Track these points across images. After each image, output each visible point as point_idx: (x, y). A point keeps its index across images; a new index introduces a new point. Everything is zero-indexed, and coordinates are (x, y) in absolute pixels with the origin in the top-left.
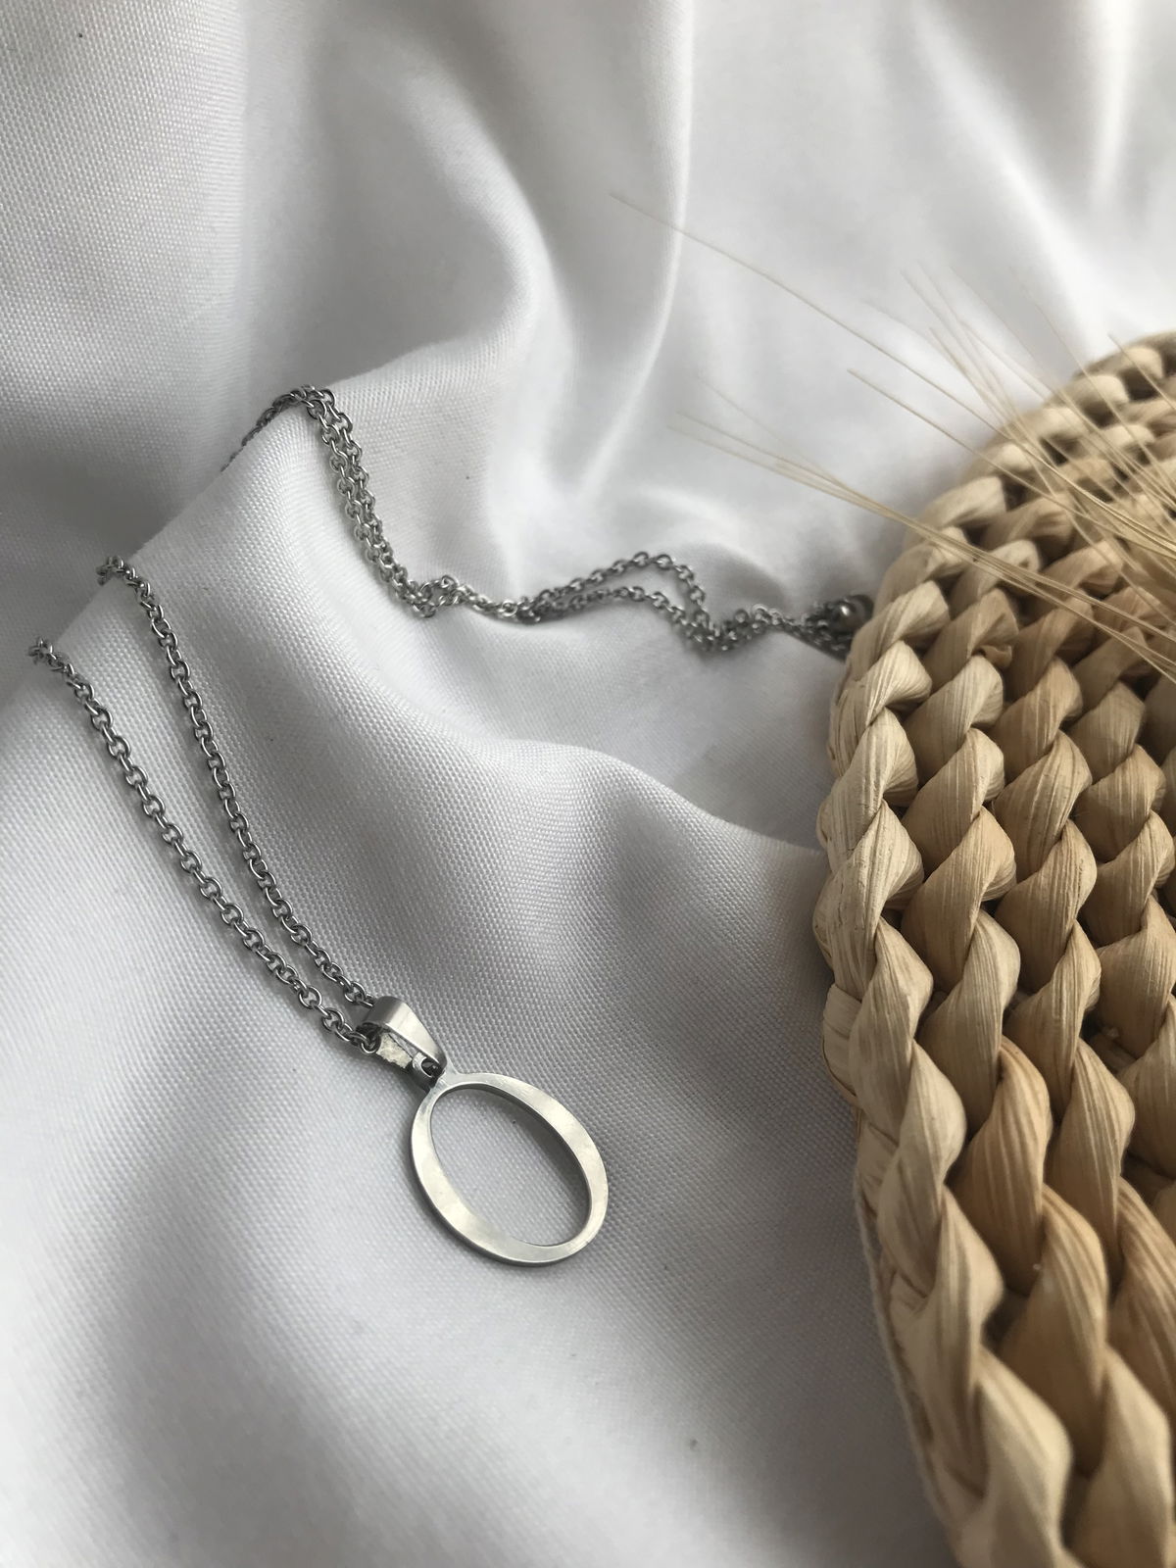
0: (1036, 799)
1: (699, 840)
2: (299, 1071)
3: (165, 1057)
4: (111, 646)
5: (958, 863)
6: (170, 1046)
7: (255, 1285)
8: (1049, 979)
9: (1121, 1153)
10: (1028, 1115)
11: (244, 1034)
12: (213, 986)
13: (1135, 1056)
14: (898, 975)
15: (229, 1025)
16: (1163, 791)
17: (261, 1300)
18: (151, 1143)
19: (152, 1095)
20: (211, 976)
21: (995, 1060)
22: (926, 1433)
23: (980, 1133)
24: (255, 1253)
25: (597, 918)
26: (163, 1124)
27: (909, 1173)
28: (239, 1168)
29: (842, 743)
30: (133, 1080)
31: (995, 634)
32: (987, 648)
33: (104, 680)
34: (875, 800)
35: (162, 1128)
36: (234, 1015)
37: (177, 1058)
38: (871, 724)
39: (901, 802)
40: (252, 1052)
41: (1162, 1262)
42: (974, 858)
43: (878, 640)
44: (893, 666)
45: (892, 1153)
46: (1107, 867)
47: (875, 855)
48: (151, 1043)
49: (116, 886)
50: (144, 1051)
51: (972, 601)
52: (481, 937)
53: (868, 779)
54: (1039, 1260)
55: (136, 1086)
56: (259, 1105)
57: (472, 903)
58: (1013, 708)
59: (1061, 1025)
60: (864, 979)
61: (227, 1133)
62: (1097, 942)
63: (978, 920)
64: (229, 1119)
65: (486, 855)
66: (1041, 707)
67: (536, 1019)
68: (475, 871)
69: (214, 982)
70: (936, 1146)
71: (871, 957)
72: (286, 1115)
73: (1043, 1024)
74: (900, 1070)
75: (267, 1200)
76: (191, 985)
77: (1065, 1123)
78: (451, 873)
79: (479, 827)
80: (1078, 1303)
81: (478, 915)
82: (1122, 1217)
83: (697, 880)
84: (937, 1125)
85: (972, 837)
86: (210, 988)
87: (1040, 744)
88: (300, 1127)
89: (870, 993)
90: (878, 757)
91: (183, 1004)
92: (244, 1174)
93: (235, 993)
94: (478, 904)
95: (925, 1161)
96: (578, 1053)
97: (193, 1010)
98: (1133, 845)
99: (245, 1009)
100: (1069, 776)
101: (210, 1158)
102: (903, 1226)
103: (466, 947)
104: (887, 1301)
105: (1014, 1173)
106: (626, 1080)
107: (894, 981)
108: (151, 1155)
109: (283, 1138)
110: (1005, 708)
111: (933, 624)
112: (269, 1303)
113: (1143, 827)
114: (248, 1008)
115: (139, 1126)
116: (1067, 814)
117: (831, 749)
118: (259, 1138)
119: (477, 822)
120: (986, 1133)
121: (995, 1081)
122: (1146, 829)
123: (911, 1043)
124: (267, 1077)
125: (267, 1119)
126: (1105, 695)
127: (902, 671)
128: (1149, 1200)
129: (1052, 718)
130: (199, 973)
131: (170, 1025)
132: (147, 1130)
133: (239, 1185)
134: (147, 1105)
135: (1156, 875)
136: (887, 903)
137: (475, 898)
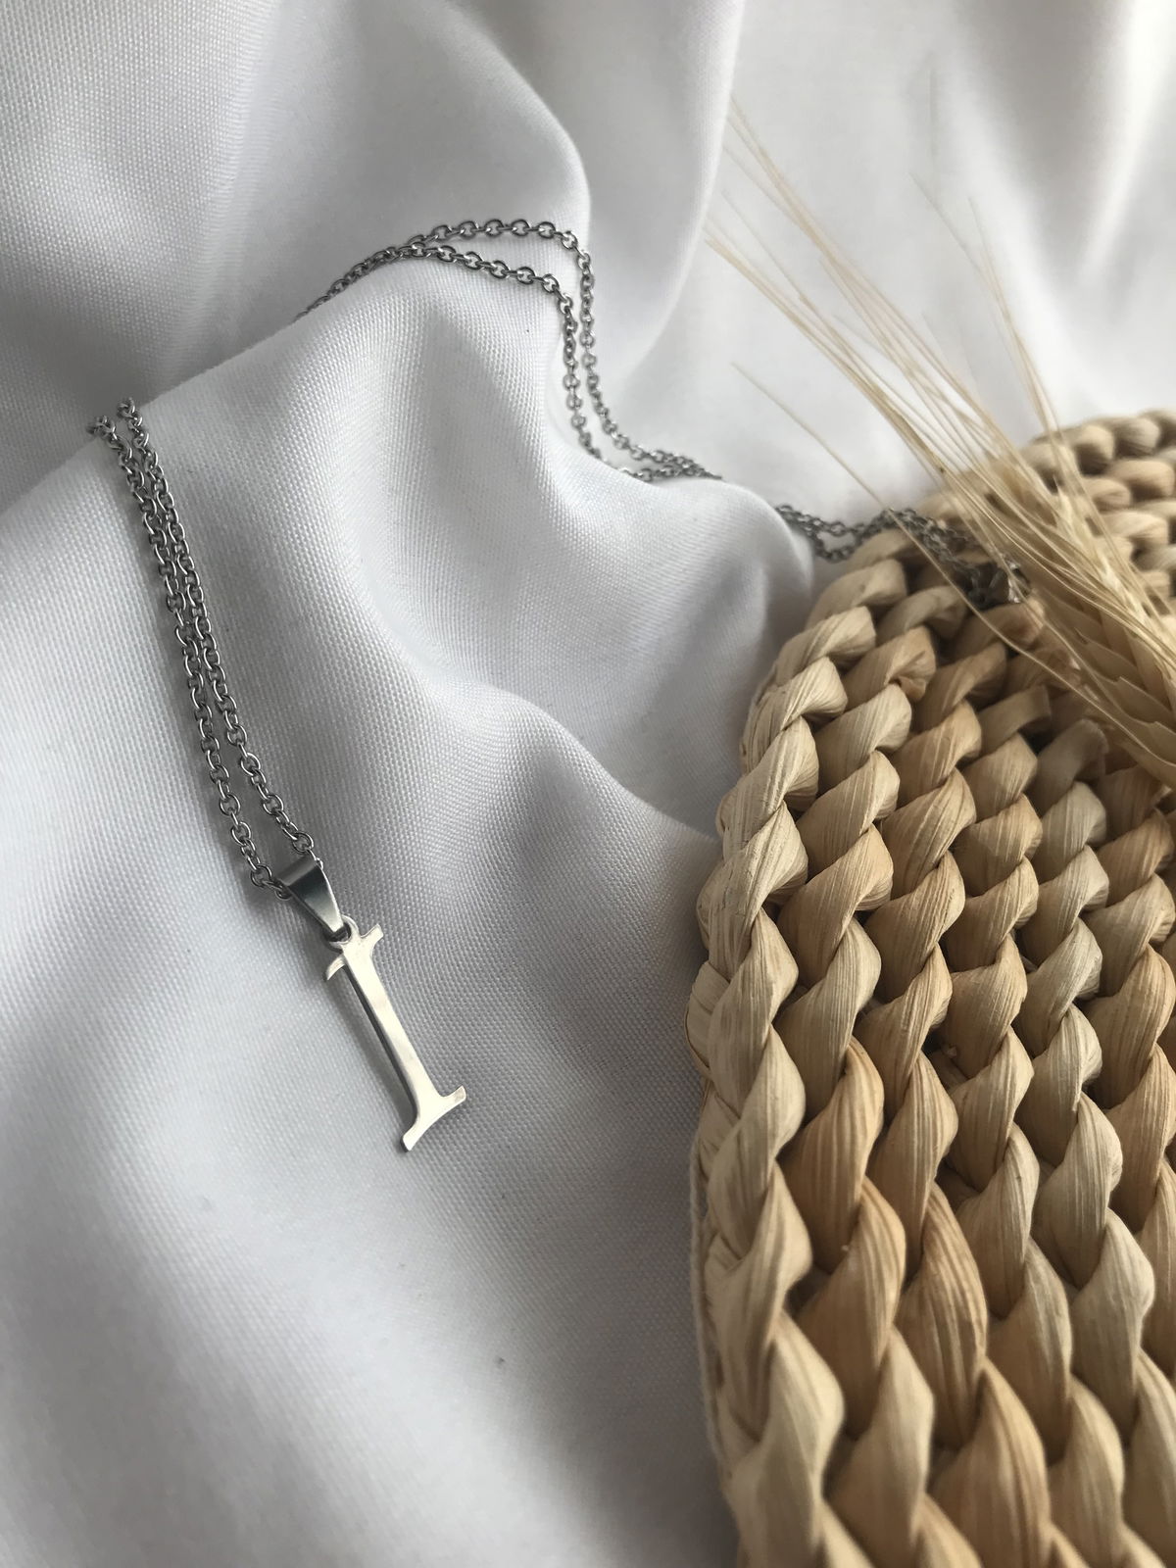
0: (922, 826)
1: (608, 806)
2: (193, 953)
3: (66, 916)
4: (86, 506)
5: (840, 873)
6: (72, 907)
7: (117, 1145)
8: (902, 991)
9: (939, 1160)
10: (863, 1110)
11: (146, 908)
12: (124, 856)
13: (968, 1076)
14: (768, 963)
15: (133, 896)
16: (1038, 842)
17: (120, 1161)
18: (38, 996)
19: (47, 950)
20: (124, 846)
21: (841, 1055)
22: (718, 1378)
23: (817, 1119)
24: (122, 1116)
25: (497, 863)
26: (53, 980)
27: (746, 1144)
28: (120, 1034)
29: (755, 741)
30: (31, 933)
31: (914, 668)
32: (903, 680)
33: (74, 538)
34: (776, 800)
35: (51, 984)
36: (139, 888)
37: (76, 919)
38: (786, 729)
39: (799, 806)
40: (151, 926)
41: (956, 1261)
42: (856, 869)
43: (806, 652)
44: (815, 679)
45: (733, 1124)
46: (975, 901)
47: (766, 850)
48: (54, 900)
49: (49, 742)
50: (46, 907)
51: (899, 633)
52: (387, 860)
53: (773, 778)
54: (848, 1242)
55: (33, 939)
56: (149, 978)
57: (386, 827)
58: (918, 739)
59: (907, 1035)
60: (736, 962)
61: (113, 999)
62: (953, 967)
63: (849, 927)
64: (117, 986)
65: (409, 784)
66: (942, 744)
67: (423, 947)
68: (395, 797)
69: (125, 852)
70: (774, 1123)
71: (747, 943)
72: (174, 992)
73: (891, 1032)
74: (755, 1049)
75: (141, 1069)
76: (103, 851)
77: (893, 1127)
78: (372, 794)
79: (409, 756)
80: (876, 1287)
81: (389, 839)
82: (928, 1215)
83: (599, 844)
84: (779, 1105)
85: (858, 850)
86: (120, 857)
87: (936, 775)
88: (185, 1006)
89: (738, 977)
90: (786, 760)
91: (92, 868)
92: (123, 1039)
93: (144, 867)
94: (392, 829)
95: (763, 1138)
96: (456, 985)
97: (101, 876)
98: (1002, 884)
99: (151, 884)
100: (956, 812)
101: (93, 1019)
102: (732, 1192)
103: (372, 867)
104: (704, 1257)
105: (840, 1161)
106: (497, 1018)
107: (763, 967)
108: (36, 1008)
109: (166, 1015)
110: (909, 738)
111: (859, 647)
112: (128, 1165)
113: (1014, 870)
114: (154, 883)
115: (30, 978)
116: (948, 846)
117: (744, 747)
118: (144, 1009)
119: (408, 750)
120: (821, 1122)
121: (838, 1075)
122: (1017, 871)
123: (768, 1026)
124: (161, 953)
125: (154, 993)
126: (1002, 743)
127: (822, 686)
128: (955, 1206)
129: (950, 755)
130: (113, 841)
131: (76, 887)
132: (36, 983)
133: (116, 1049)
134: (41, 958)
135: (1018, 916)
136: (769, 896)
137: (390, 822)
